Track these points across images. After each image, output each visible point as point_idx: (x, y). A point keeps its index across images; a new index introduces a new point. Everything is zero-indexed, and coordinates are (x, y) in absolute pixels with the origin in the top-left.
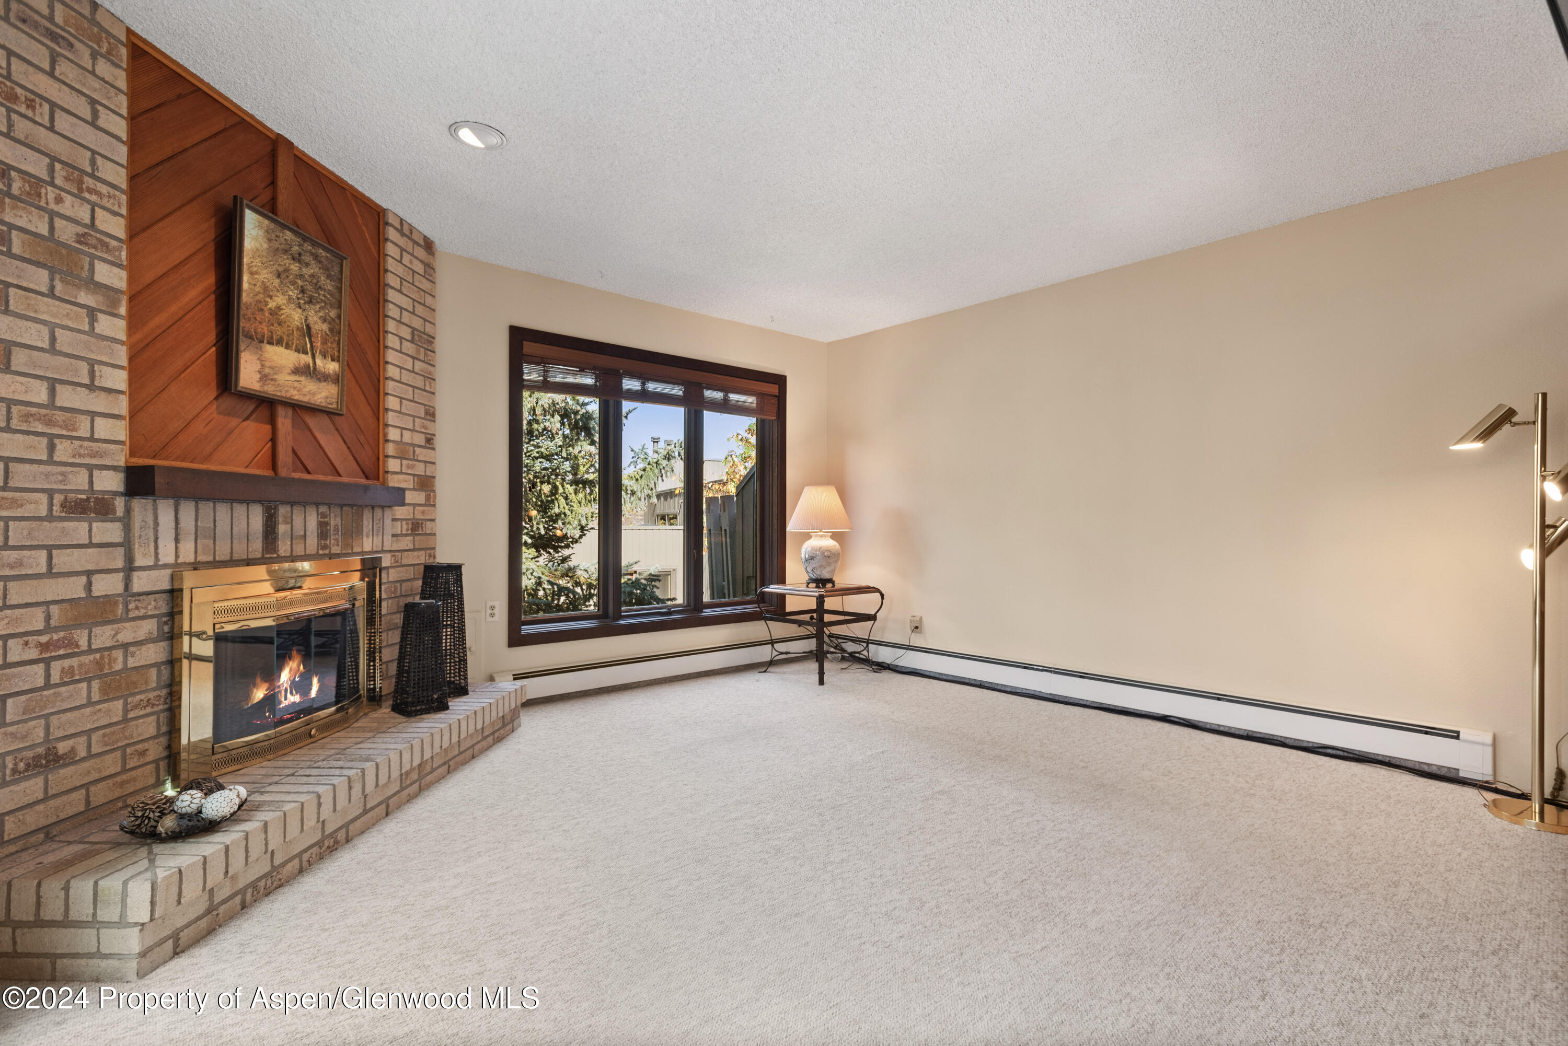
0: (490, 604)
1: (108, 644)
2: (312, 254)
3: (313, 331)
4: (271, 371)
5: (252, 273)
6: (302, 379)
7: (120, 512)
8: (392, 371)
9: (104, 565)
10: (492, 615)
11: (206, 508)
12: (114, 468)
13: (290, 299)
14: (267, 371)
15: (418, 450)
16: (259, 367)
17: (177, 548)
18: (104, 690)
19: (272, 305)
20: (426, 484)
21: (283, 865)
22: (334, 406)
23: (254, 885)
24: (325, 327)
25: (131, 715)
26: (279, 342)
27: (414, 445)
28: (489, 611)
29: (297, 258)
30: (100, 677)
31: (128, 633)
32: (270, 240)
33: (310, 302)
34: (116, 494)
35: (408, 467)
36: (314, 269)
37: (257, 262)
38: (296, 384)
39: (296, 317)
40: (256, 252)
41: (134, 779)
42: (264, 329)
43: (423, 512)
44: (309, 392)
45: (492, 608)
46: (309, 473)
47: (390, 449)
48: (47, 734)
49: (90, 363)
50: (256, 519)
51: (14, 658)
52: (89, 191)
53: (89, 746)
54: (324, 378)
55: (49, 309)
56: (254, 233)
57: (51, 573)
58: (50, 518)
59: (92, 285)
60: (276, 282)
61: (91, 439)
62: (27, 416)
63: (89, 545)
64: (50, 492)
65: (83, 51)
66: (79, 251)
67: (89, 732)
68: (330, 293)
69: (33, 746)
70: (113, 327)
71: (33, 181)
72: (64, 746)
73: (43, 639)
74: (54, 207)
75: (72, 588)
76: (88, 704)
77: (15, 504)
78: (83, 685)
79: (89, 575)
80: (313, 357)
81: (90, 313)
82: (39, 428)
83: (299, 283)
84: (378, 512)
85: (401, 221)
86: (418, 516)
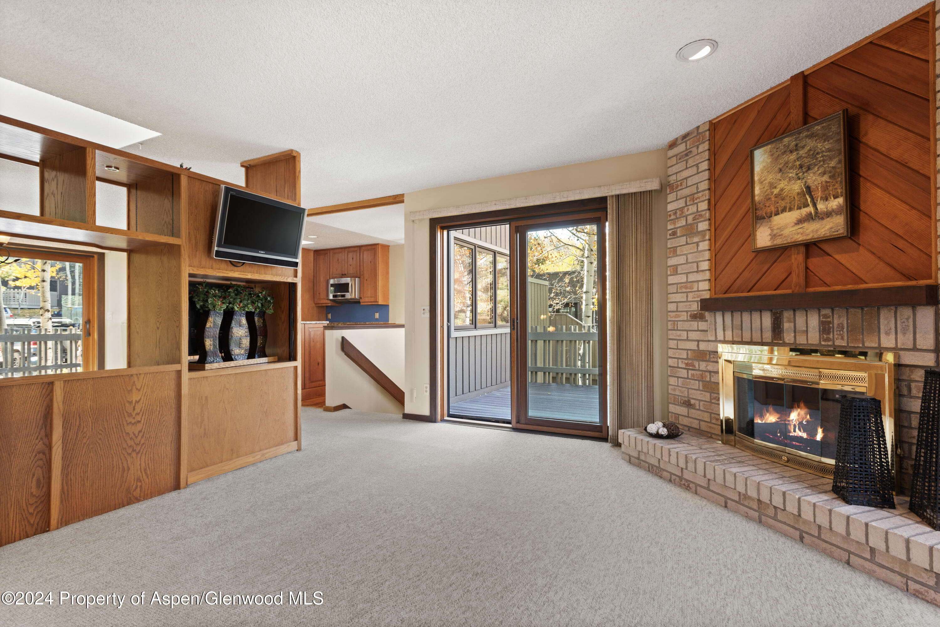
2: (807, 136)
3: (813, 187)
4: (778, 231)
5: (761, 182)
6: (805, 225)
7: (707, 318)
9: (702, 338)
11: (737, 315)
13: (791, 179)
14: (775, 232)
16: (769, 232)
17: (724, 334)
18: (704, 386)
19: (776, 191)
21: (663, 470)
22: (841, 231)
24: (826, 178)
25: (713, 401)
26: (784, 210)
29: (797, 148)
30: (703, 381)
31: (711, 367)
32: (772, 155)
33: (809, 169)
36: (811, 144)
37: (765, 173)
38: (799, 231)
39: (797, 187)
40: (765, 169)
42: (773, 209)
44: (813, 231)
46: (828, 286)
48: (688, 395)
49: (697, 263)
50: (767, 319)
51: (680, 366)
52: (696, 199)
53: (699, 406)
54: (828, 214)
55: (686, 249)
56: (761, 160)
57: (687, 340)
58: (687, 321)
59: (698, 233)
60: (779, 176)
61: (698, 291)
62: (681, 287)
63: (698, 330)
64: (687, 312)
65: (694, 149)
66: (694, 223)
67: (700, 401)
68: (829, 150)
69: (685, 397)
70: (704, 245)
71: (681, 209)
72: (692, 402)
73: (686, 362)
74: (687, 213)
75: (693, 345)
76: (699, 390)
77: (679, 316)
78: (697, 382)
79: (698, 341)
80: (815, 205)
81: (697, 244)
82: (684, 290)
83: (798, 163)
84: (905, 312)
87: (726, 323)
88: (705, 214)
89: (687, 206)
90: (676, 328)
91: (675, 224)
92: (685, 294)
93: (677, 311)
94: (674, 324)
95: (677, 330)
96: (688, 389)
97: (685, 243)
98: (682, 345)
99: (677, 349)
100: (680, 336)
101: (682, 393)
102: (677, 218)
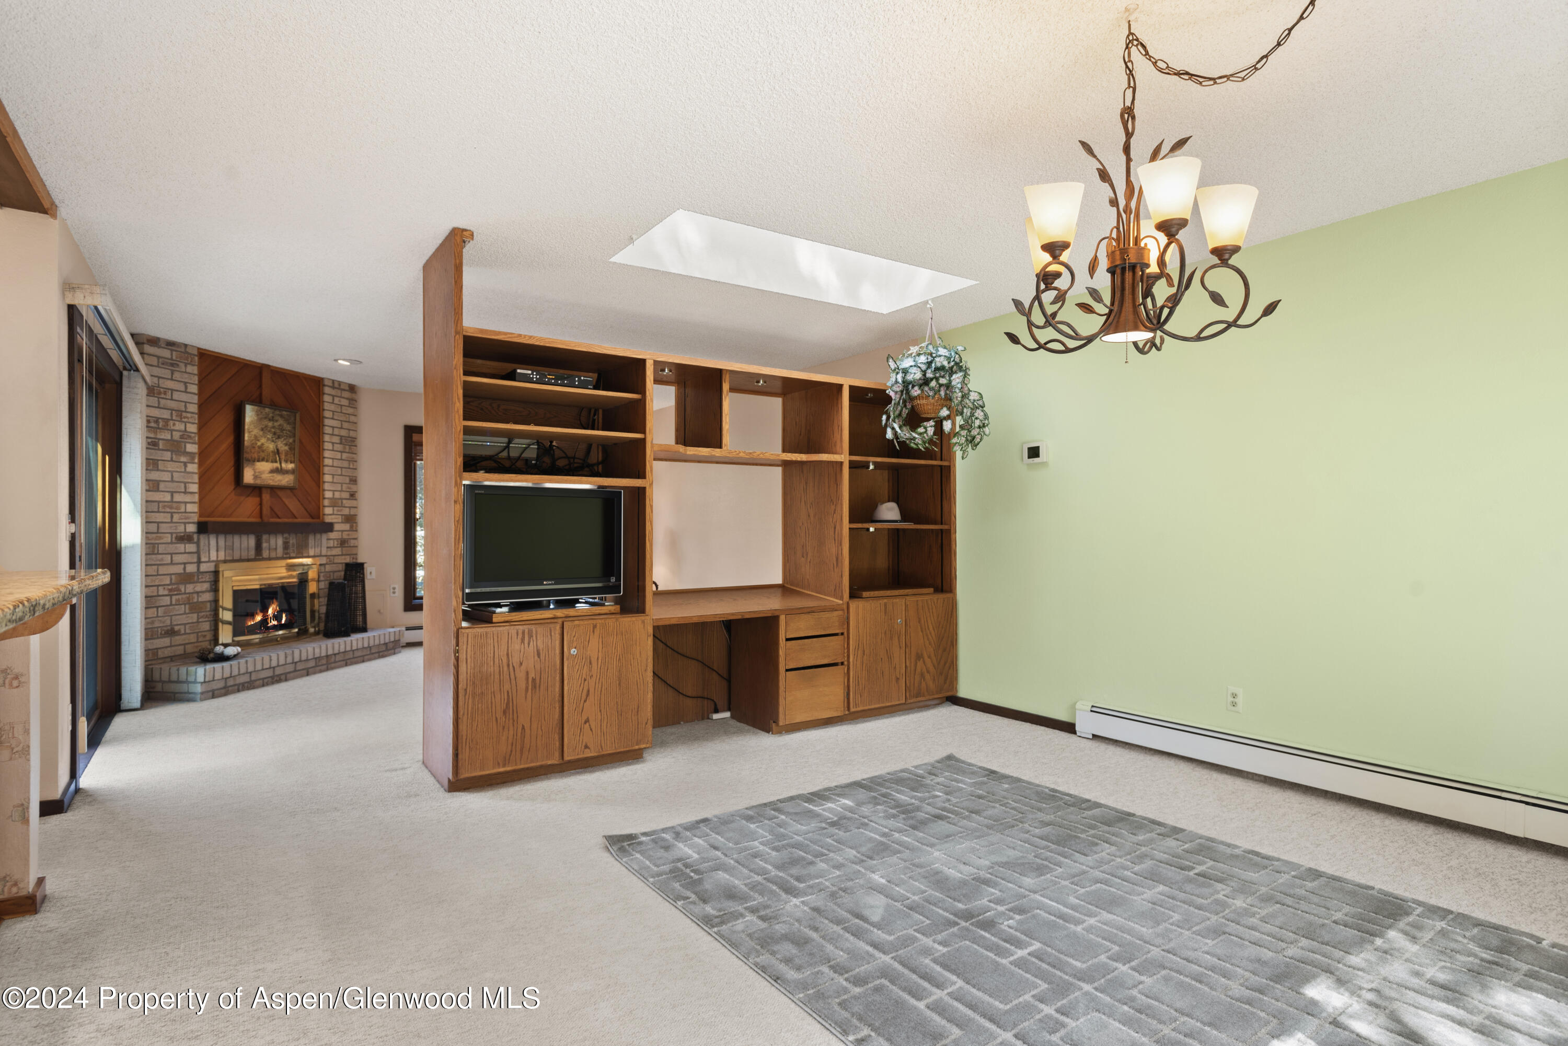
0: (392, 586)
1: (192, 591)
2: (279, 415)
3: (280, 451)
4: (259, 474)
5: (249, 432)
6: (275, 475)
7: (195, 540)
8: (327, 462)
9: (190, 560)
10: (394, 593)
11: (229, 537)
12: (193, 523)
13: (268, 439)
14: (257, 474)
15: (344, 501)
16: (253, 473)
17: (217, 554)
18: (191, 609)
19: (259, 444)
20: (351, 519)
21: (256, 681)
22: (293, 485)
23: (243, 684)
24: (287, 448)
26: (263, 460)
27: (342, 499)
28: (392, 591)
29: (272, 419)
30: (189, 604)
31: (199, 587)
32: (258, 415)
33: (279, 437)
34: (194, 533)
35: (338, 511)
36: (281, 422)
37: (252, 427)
38: (272, 477)
39: (271, 446)
40: (252, 423)
42: (256, 455)
43: (348, 535)
44: (279, 480)
45: (394, 588)
46: (279, 518)
47: (326, 502)
48: (171, 622)
49: (185, 483)
50: (252, 541)
51: (160, 593)
52: (185, 418)
53: (185, 630)
54: (286, 472)
55: (171, 466)
56: (250, 414)
57: (172, 563)
58: (172, 543)
59: (186, 453)
60: (261, 433)
61: (185, 512)
62: (164, 507)
63: (185, 553)
64: (172, 534)
65: (182, 365)
66: (180, 442)
67: (185, 624)
68: (289, 431)
69: (167, 626)
70: (193, 468)
71: (166, 421)
72: (176, 628)
73: (170, 587)
74: (172, 428)
75: (179, 569)
76: (185, 613)
77: (160, 538)
78: (183, 606)
79: (185, 564)
80: (281, 463)
81: (185, 464)
82: (168, 510)
83: (273, 430)
84: (318, 536)
85: (333, 381)
86: (345, 536)
87: (219, 544)
88: (195, 437)
89: (172, 420)
90: (156, 552)
91: (156, 433)
92: (170, 515)
93: (158, 533)
94: (154, 548)
95: (158, 554)
96: (171, 616)
97: (169, 459)
98: (163, 570)
99: (158, 575)
100: (162, 560)
101: (164, 622)
102: (159, 428)
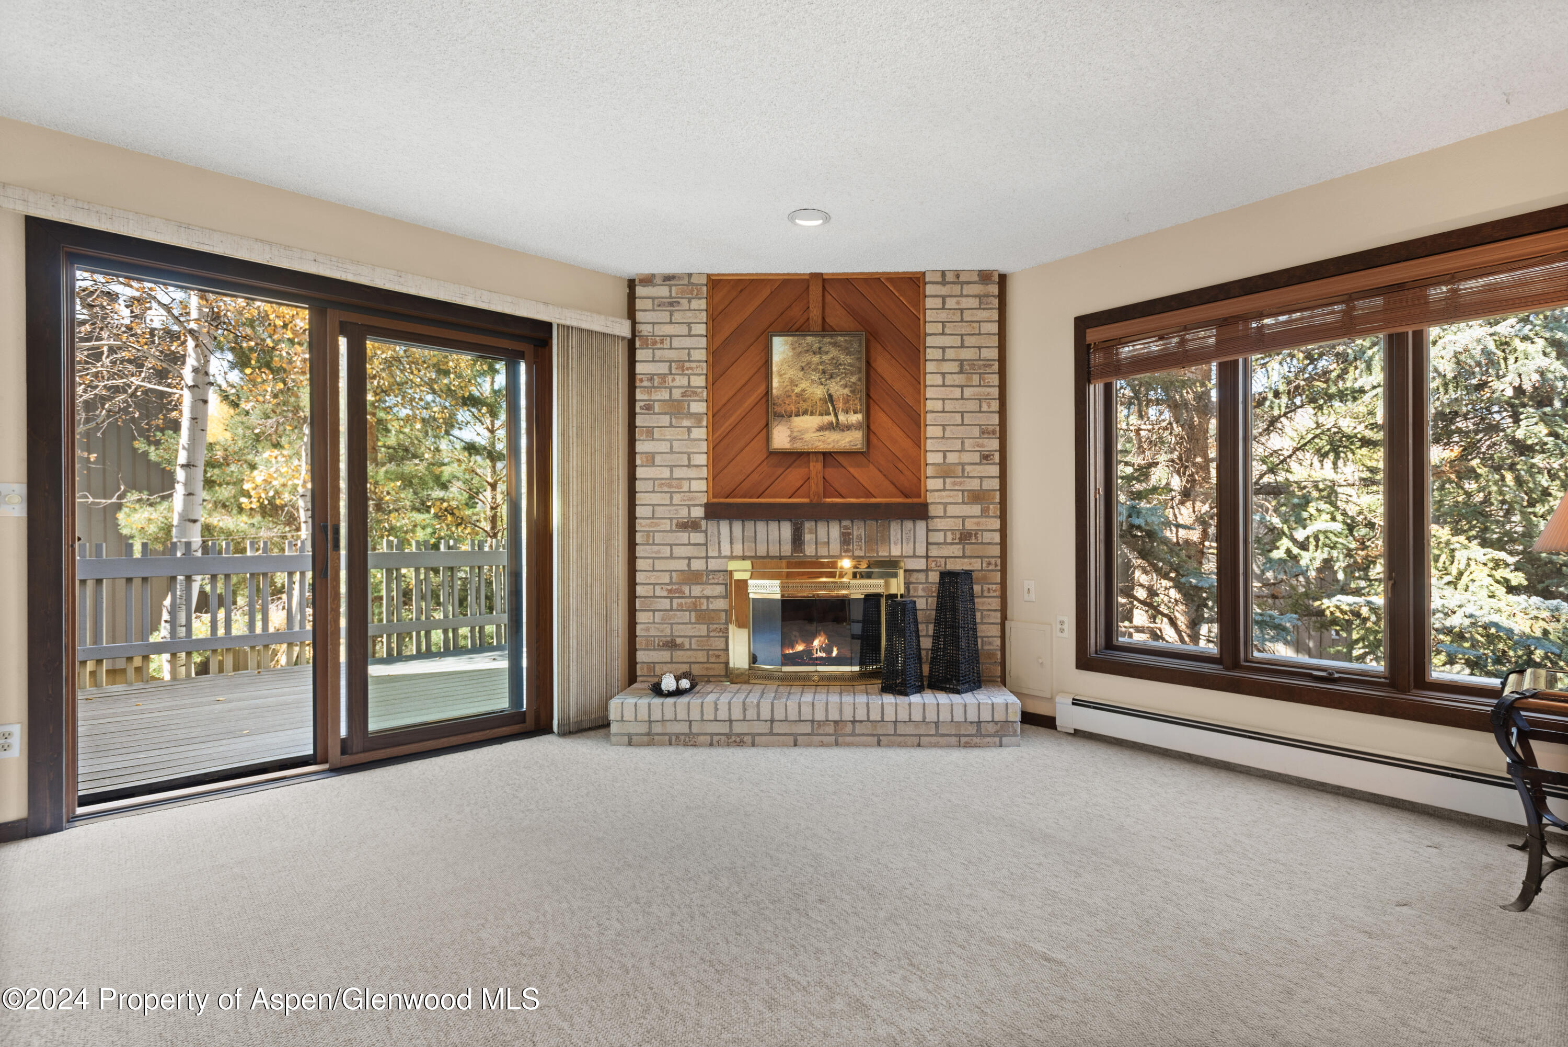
0: (1059, 618)
1: (699, 595)
2: (830, 343)
3: (835, 397)
4: (799, 434)
5: (781, 375)
6: (827, 433)
7: (704, 528)
8: (933, 405)
9: (696, 555)
11: (750, 525)
12: (700, 505)
13: (813, 382)
14: (795, 434)
15: (968, 468)
16: (789, 433)
17: (732, 547)
18: (698, 618)
19: (797, 390)
20: (983, 497)
22: (859, 446)
24: (847, 391)
25: (711, 634)
26: (805, 413)
27: (961, 464)
28: (1059, 626)
29: (819, 351)
30: (695, 611)
31: (709, 591)
32: (794, 349)
33: (831, 377)
34: (702, 518)
35: (954, 484)
36: (834, 352)
37: (785, 367)
38: (821, 438)
39: (819, 392)
40: (784, 361)
41: (714, 669)
42: (793, 408)
43: (978, 524)
44: (833, 441)
46: (843, 497)
47: (930, 471)
48: (672, 632)
49: (689, 454)
50: (786, 530)
51: (657, 594)
52: (687, 369)
53: (690, 644)
54: (848, 427)
55: (669, 433)
56: (781, 349)
57: (672, 557)
58: (671, 531)
59: (690, 415)
60: (801, 374)
61: (690, 492)
62: (661, 485)
63: (689, 544)
64: (671, 519)
65: (684, 302)
66: (683, 401)
67: (691, 637)
68: (850, 365)
69: (665, 636)
70: (700, 433)
71: (663, 376)
72: (679, 641)
73: (669, 587)
74: (671, 384)
75: (682, 565)
76: (690, 623)
77: (657, 525)
78: (687, 613)
79: (689, 559)
80: (836, 415)
81: (689, 429)
82: (666, 489)
83: (821, 367)
84: (908, 524)
85: (943, 273)
86: (970, 525)
87: (734, 534)
88: (702, 392)
89: (671, 374)
90: (651, 542)
91: (650, 393)
92: (669, 495)
93: (653, 518)
94: (648, 536)
95: (654, 544)
96: (672, 624)
97: (668, 424)
98: (659, 565)
99: (654, 571)
100: (659, 552)
101: (662, 631)
102: (654, 387)
